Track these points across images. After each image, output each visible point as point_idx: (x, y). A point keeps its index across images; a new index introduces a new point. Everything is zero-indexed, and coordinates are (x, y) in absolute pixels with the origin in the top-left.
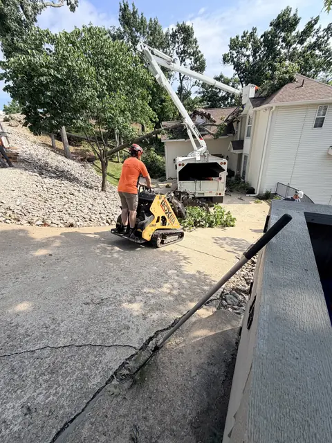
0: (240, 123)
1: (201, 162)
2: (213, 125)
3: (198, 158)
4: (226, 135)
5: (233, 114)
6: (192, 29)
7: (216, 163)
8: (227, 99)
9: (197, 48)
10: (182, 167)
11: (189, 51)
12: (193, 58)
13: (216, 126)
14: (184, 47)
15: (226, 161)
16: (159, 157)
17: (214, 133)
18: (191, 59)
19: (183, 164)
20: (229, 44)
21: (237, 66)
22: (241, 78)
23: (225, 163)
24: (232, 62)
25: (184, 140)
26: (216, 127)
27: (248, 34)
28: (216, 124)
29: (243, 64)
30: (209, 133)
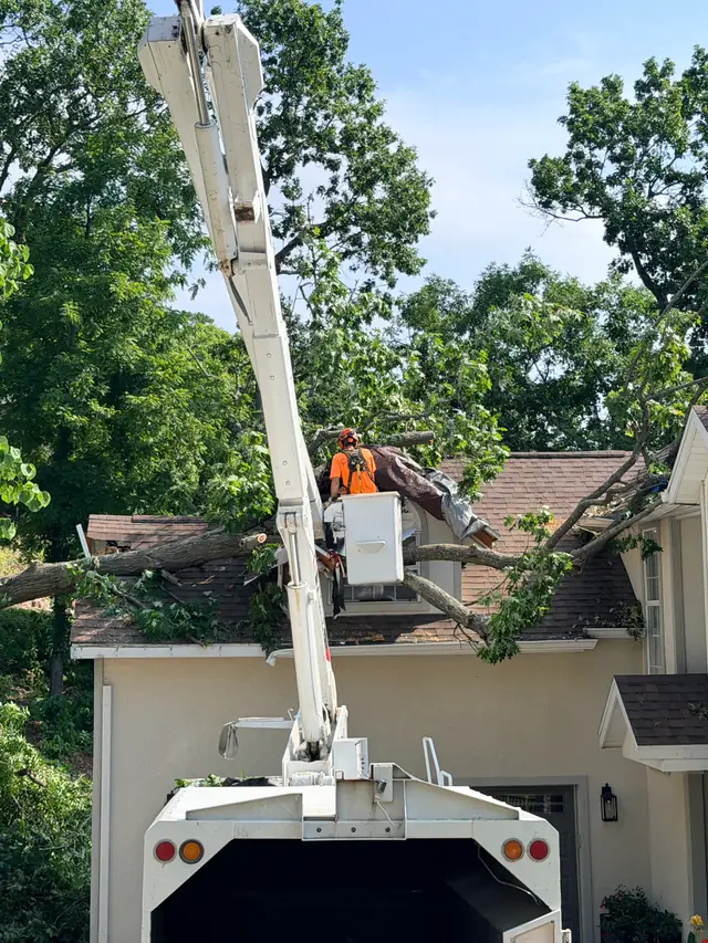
0: (665, 560)
1: (341, 832)
2: (473, 558)
3: (320, 801)
4: (578, 633)
5: (606, 492)
6: (334, 23)
7: (469, 846)
8: (584, 398)
9: (370, 116)
10: (178, 874)
11: (319, 123)
12: (342, 158)
13: (500, 564)
14: (286, 105)
15: (551, 836)
16: (50, 776)
17: (486, 613)
18: (333, 166)
19: (192, 849)
20: (566, 111)
21: (629, 228)
22: (659, 291)
23: (539, 850)
24: (591, 199)
25: (253, 650)
26: (500, 577)
27: (676, 77)
28: (496, 551)
29: (663, 216)
30: (448, 614)
